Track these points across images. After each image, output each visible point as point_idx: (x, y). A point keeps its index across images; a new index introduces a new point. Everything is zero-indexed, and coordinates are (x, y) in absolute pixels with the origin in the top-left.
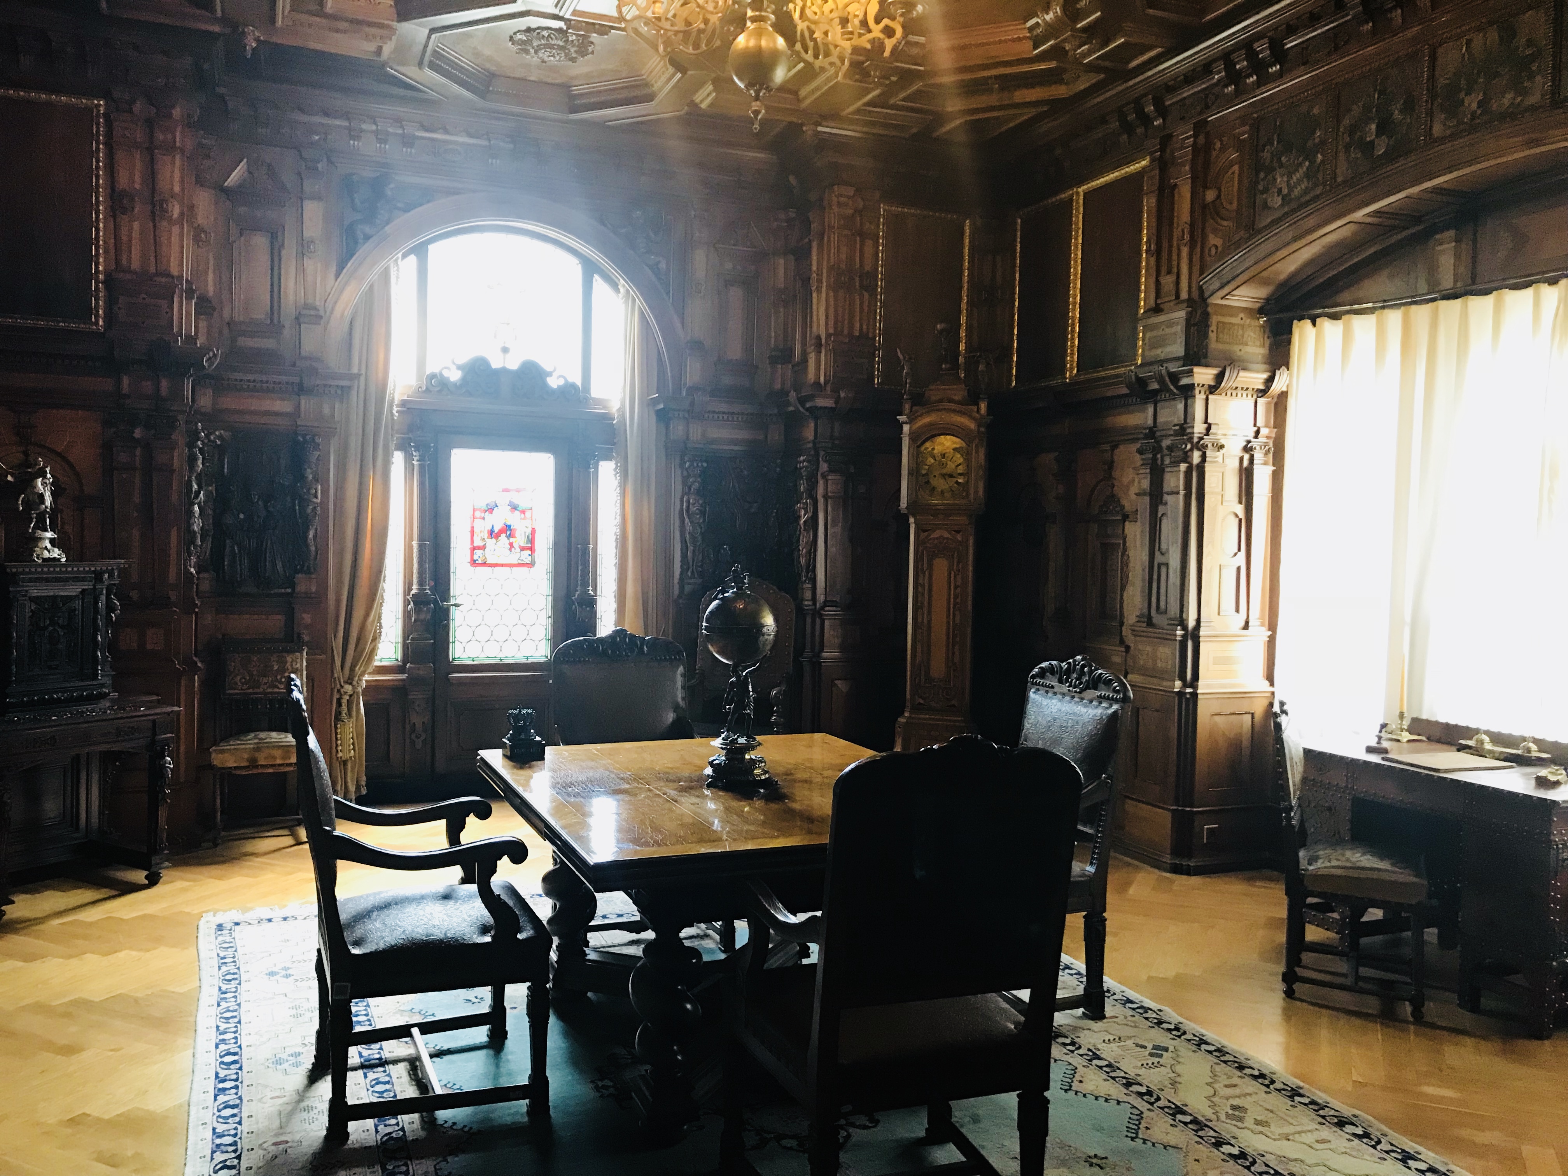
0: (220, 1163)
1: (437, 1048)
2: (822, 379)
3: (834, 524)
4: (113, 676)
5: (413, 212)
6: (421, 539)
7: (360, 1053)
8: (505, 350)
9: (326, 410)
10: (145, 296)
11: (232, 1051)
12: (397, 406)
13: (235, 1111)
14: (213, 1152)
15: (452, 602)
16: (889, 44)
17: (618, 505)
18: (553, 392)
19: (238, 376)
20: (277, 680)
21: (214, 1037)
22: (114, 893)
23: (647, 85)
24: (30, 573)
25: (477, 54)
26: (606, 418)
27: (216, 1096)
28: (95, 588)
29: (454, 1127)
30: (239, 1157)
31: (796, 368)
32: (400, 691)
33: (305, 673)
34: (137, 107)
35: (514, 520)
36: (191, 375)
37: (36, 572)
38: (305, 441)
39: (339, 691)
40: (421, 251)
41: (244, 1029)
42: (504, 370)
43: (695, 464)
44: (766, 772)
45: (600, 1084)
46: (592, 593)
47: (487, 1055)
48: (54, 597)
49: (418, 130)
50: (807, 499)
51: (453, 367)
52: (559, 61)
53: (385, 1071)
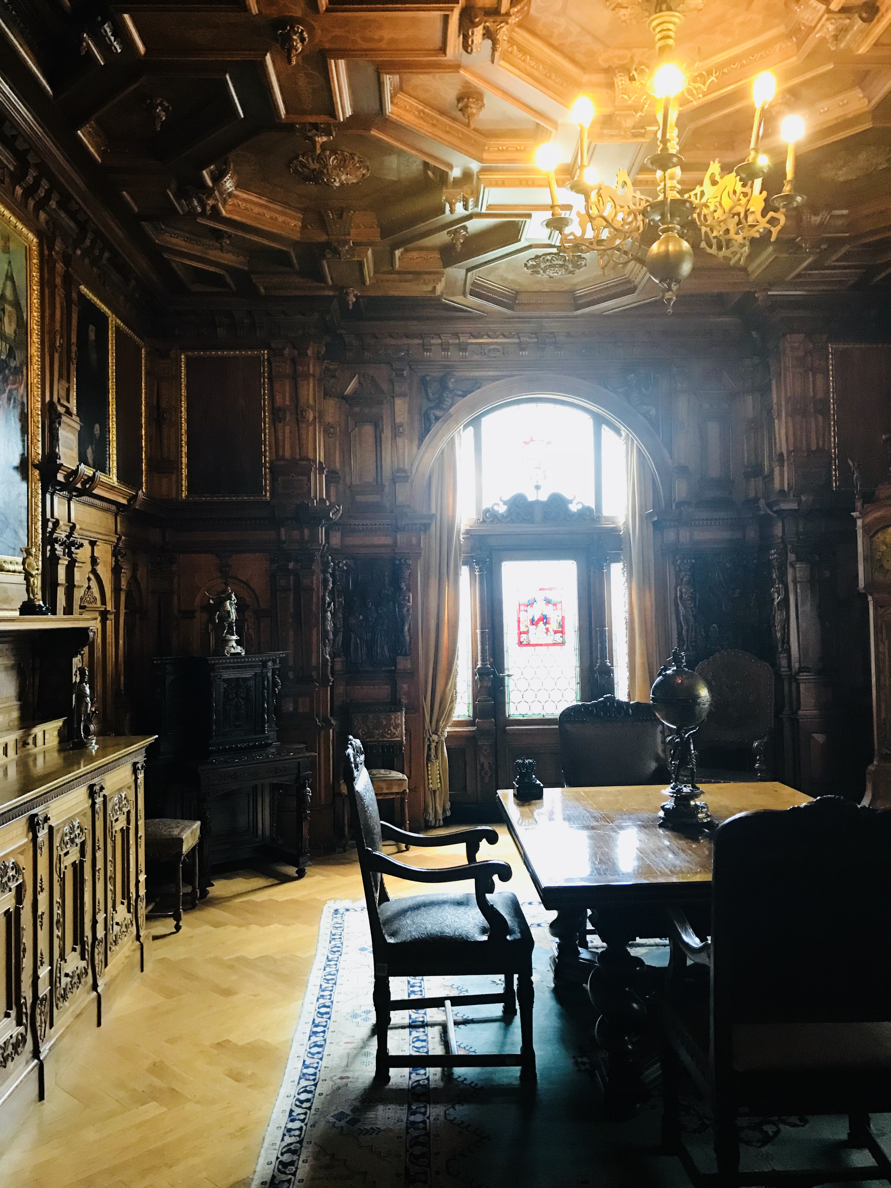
0: (303, 1088)
1: (465, 1017)
2: (786, 488)
3: (803, 604)
4: (277, 731)
5: (467, 397)
6: (482, 628)
7: (410, 1016)
8: (538, 487)
9: (414, 541)
10: (293, 474)
11: (327, 1004)
12: (463, 534)
13: (320, 1050)
14: (300, 1078)
15: (506, 673)
16: (775, 231)
17: (627, 596)
18: (574, 514)
19: (357, 522)
20: (385, 732)
21: (317, 992)
22: (276, 882)
23: (629, 282)
24: (223, 663)
25: (504, 279)
26: (615, 530)
27: (310, 1037)
28: (262, 673)
29: (465, 1082)
30: (315, 1085)
31: (766, 480)
32: (471, 738)
33: (404, 726)
34: (286, 352)
35: (549, 611)
36: (324, 525)
37: (226, 663)
38: (401, 564)
39: (429, 739)
40: (475, 422)
41: (337, 989)
42: (537, 502)
43: (685, 561)
44: (708, 816)
45: (580, 1060)
46: (609, 664)
47: (500, 1027)
48: (238, 679)
49: (469, 338)
50: (779, 584)
51: (501, 503)
52: (562, 275)
53: (424, 1032)
